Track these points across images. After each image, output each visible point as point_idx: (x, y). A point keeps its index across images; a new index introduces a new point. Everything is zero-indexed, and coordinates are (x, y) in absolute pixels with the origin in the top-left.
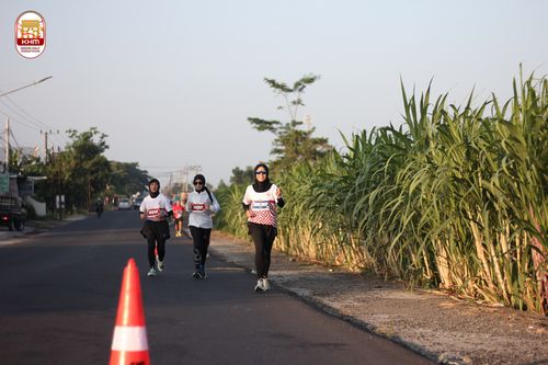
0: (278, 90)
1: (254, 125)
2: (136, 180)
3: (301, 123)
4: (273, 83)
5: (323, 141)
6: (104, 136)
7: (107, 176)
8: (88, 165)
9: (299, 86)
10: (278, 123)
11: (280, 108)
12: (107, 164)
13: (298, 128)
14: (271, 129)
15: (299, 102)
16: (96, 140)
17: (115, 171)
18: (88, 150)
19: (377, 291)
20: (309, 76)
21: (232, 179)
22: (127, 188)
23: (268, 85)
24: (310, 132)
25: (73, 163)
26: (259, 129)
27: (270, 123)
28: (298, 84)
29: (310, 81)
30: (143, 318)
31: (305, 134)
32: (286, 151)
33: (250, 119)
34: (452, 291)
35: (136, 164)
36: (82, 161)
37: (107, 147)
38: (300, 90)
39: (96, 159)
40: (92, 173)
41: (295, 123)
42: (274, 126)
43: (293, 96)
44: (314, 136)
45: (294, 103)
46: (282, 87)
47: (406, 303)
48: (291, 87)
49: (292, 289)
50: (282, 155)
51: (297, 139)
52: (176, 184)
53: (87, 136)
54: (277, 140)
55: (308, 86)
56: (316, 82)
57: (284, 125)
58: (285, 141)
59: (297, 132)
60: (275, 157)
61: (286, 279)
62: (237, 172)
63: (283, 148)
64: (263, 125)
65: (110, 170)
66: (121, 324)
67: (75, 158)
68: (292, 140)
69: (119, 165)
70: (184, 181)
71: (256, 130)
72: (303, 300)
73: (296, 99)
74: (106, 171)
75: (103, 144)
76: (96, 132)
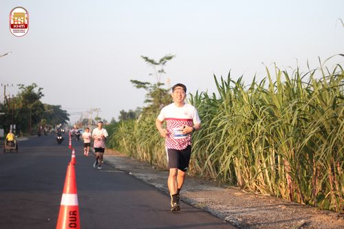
0: (150, 63)
1: (135, 84)
2: (59, 115)
3: (163, 84)
4: (147, 59)
6: (41, 89)
7: (42, 113)
8: (30, 106)
9: (163, 61)
10: (148, 83)
11: (150, 74)
12: (42, 106)
13: (161, 87)
14: (145, 87)
15: (162, 71)
16: (36, 91)
17: (47, 110)
18: (31, 97)
20: (168, 55)
21: (120, 118)
22: (53, 121)
23: (144, 60)
24: (169, 90)
25: (21, 105)
26: (138, 87)
27: (144, 84)
28: (162, 60)
29: (170, 58)
30: (77, 189)
31: (166, 91)
32: (154, 101)
33: (132, 81)
35: (60, 106)
36: (27, 104)
37: (42, 95)
38: (164, 64)
39: (36, 102)
40: (33, 111)
41: (159, 84)
42: (147, 85)
43: (159, 67)
45: (159, 71)
46: (152, 62)
48: (158, 62)
49: (153, 184)
50: (151, 104)
51: (161, 94)
52: (85, 119)
53: (31, 88)
54: (148, 95)
55: (168, 61)
56: (173, 59)
57: (153, 85)
58: (153, 95)
59: (161, 90)
60: (147, 105)
62: (123, 113)
63: (152, 99)
64: (140, 84)
65: (44, 110)
66: (65, 193)
67: (22, 102)
68: (158, 94)
69: (49, 107)
70: (89, 117)
71: (136, 88)
72: (158, 190)
73: (160, 69)
74: (42, 111)
75: (41, 93)
76: (36, 86)
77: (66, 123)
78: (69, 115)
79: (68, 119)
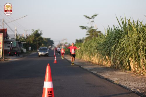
0: (87, 18)
1: (81, 28)
2: (49, 42)
3: (93, 27)
4: (86, 16)
5: (100, 32)
6: (41, 31)
7: (42, 42)
8: (37, 39)
9: (93, 17)
10: (87, 27)
11: (88, 23)
12: (42, 39)
13: (93, 28)
14: (86, 29)
15: (93, 21)
16: (39, 32)
17: (44, 40)
18: (37, 35)
19: (114, 71)
20: (95, 14)
21: (76, 42)
22: (47, 45)
23: (85, 17)
24: (96, 30)
25: (33, 38)
26: (83, 29)
27: (85, 27)
29: (96, 16)
30: (52, 79)
31: (95, 30)
32: (90, 34)
33: (80, 26)
34: (135, 72)
35: (50, 39)
36: (36, 38)
37: (42, 34)
38: (93, 18)
39: (39, 37)
40: (38, 41)
41: (92, 27)
42: (87, 28)
43: (92, 20)
45: (92, 22)
46: (88, 18)
47: (122, 75)
48: (91, 17)
49: (92, 71)
50: (89, 36)
51: (93, 32)
52: (61, 44)
53: (37, 31)
54: (87, 32)
55: (95, 17)
56: (97, 16)
57: (89, 28)
58: (89, 32)
59: (93, 30)
60: (87, 36)
61: (90, 69)
62: (77, 40)
64: (83, 28)
66: (46, 81)
67: (34, 37)
68: (91, 32)
69: (45, 39)
70: (63, 43)
72: (95, 74)
73: (92, 21)
74: (42, 40)
75: (41, 33)
76: (39, 30)
77: (53, 45)
78: (54, 42)
79: (54, 44)
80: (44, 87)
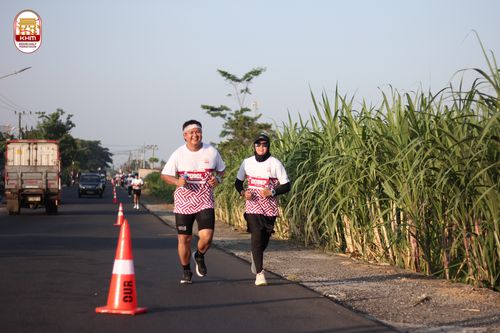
1: (206, 110)
2: (97, 155)
3: (248, 110)
5: (267, 127)
6: (70, 116)
7: (73, 153)
9: (248, 77)
10: (227, 109)
12: (73, 141)
13: (246, 114)
14: (221, 115)
15: (246, 91)
16: (63, 119)
17: (80, 149)
18: (56, 129)
24: (256, 118)
26: (213, 115)
28: (247, 76)
31: (253, 120)
32: (234, 133)
35: (98, 142)
37: (73, 125)
38: (249, 80)
39: (63, 137)
41: (243, 110)
42: (224, 112)
44: (260, 121)
48: (240, 77)
50: (231, 137)
51: (244, 124)
52: (135, 161)
53: (56, 116)
54: (226, 124)
55: (255, 77)
56: (262, 73)
57: (233, 112)
58: (232, 124)
59: (247, 119)
65: (76, 148)
66: (118, 258)
67: (45, 136)
68: (240, 124)
69: (83, 143)
70: (142, 158)
73: (244, 88)
74: (73, 149)
75: (70, 123)
76: (62, 113)
77: (108, 166)
78: (111, 155)
80: (114, 272)
